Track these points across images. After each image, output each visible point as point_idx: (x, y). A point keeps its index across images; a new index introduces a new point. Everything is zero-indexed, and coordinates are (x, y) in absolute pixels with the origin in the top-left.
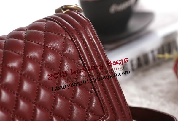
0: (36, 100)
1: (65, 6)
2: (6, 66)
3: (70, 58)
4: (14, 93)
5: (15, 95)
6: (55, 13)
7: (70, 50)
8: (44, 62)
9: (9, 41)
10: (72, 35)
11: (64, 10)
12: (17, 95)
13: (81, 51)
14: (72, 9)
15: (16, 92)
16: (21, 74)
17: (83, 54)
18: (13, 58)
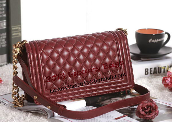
0: (93, 62)
1: (120, 28)
2: (85, 45)
3: (113, 50)
4: (85, 57)
5: (85, 58)
6: (115, 30)
7: (115, 47)
8: (102, 48)
9: (92, 37)
10: (117, 41)
11: (119, 30)
12: (86, 58)
13: (119, 48)
14: (122, 30)
15: (86, 57)
16: (90, 50)
17: (119, 50)
18: (89, 43)
